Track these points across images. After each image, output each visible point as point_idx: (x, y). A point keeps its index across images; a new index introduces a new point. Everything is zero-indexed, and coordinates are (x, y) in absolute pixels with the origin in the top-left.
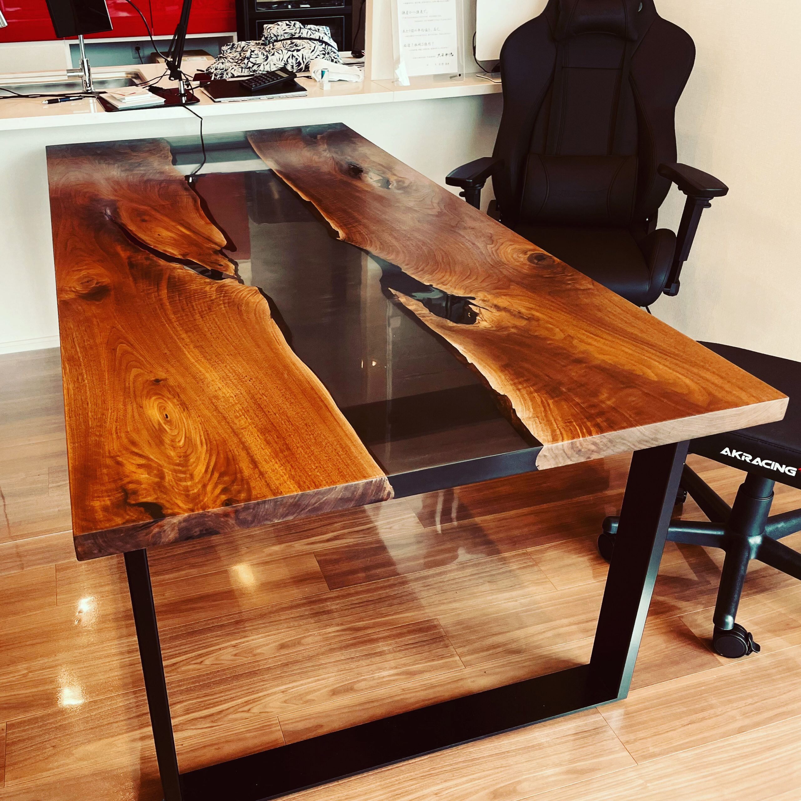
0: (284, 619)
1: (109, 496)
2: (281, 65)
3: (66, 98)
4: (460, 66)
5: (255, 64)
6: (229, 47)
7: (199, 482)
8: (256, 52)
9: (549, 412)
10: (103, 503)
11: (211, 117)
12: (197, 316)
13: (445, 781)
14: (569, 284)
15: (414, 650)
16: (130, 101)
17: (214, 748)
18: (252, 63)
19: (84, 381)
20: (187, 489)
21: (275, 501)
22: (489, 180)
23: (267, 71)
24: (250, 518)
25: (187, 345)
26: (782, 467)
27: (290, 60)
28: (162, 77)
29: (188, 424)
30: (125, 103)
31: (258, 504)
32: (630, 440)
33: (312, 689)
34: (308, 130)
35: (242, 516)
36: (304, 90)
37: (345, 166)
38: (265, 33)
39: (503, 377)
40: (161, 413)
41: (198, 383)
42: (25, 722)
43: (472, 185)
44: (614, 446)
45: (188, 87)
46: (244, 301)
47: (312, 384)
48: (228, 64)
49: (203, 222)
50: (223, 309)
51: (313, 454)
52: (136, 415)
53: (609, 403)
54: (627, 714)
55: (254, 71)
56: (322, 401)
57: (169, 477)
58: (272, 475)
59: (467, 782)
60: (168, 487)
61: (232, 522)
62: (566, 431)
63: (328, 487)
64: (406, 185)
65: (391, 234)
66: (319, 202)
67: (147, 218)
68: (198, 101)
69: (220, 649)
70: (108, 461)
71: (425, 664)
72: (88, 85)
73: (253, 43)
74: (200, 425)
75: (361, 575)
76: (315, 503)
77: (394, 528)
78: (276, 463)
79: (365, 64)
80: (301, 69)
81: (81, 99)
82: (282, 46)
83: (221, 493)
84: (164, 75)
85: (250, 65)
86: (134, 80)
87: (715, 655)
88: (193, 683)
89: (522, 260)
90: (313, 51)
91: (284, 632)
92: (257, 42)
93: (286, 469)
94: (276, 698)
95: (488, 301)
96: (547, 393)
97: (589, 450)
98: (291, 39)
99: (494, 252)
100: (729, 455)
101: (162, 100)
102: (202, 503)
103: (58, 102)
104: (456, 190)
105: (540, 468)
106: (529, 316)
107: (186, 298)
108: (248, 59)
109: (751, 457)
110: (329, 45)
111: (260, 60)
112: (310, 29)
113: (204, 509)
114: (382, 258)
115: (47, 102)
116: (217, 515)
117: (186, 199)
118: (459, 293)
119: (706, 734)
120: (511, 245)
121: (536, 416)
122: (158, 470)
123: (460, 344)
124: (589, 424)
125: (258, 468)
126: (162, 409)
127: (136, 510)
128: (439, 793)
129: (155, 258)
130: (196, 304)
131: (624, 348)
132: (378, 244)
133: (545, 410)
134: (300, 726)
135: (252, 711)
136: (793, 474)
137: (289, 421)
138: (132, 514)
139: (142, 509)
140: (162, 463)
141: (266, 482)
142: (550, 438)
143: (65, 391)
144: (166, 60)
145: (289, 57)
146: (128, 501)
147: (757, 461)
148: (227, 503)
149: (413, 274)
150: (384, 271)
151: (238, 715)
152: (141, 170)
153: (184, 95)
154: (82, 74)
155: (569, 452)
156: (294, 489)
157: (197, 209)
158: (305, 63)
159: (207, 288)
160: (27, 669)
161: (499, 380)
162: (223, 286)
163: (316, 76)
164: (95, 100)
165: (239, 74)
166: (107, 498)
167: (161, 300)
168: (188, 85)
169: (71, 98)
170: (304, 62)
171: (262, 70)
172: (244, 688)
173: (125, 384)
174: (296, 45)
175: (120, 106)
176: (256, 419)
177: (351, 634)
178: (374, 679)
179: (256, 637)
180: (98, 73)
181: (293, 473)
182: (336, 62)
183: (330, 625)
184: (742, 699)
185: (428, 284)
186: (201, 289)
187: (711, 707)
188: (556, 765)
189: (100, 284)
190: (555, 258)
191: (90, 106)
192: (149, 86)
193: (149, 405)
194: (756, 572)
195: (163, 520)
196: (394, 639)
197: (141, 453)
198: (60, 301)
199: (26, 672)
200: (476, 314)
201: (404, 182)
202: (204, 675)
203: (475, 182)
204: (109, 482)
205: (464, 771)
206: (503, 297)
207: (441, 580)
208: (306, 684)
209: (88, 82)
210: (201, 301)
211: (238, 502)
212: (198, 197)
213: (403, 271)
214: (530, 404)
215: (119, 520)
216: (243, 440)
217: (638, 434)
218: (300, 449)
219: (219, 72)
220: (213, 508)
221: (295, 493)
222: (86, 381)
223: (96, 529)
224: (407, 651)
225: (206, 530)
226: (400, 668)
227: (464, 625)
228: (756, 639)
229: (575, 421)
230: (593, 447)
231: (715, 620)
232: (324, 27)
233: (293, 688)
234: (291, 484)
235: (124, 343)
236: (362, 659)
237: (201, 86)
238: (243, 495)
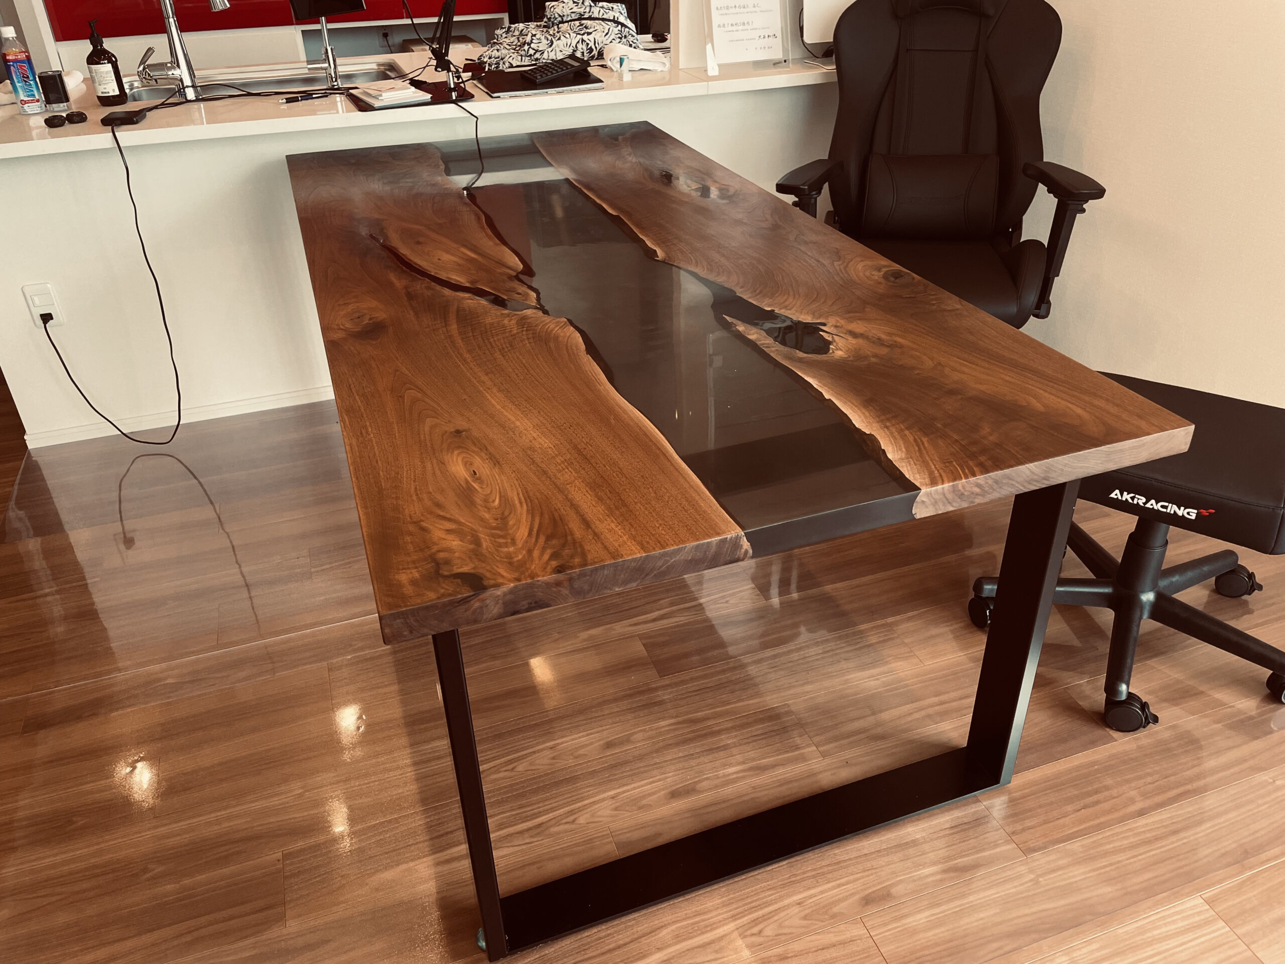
0: (608, 714)
1: (416, 568)
2: (569, 51)
3: (307, 96)
4: (785, 50)
5: (537, 51)
6: (504, 30)
7: (522, 548)
8: (538, 36)
9: (925, 452)
10: (411, 576)
11: (488, 117)
12: (498, 355)
13: (809, 888)
14: (934, 304)
15: (764, 741)
16: (388, 98)
17: (535, 866)
18: (534, 49)
19: (369, 435)
20: (509, 556)
21: (615, 566)
22: (826, 186)
23: (552, 60)
24: (586, 587)
25: (489, 389)
26: (1179, 509)
27: (580, 46)
28: (424, 68)
29: (502, 480)
30: (382, 100)
31: (596, 569)
32: (1019, 480)
33: (647, 793)
34: (606, 130)
35: (577, 585)
36: (600, 81)
37: (657, 173)
38: (548, 13)
39: (867, 414)
40: (467, 470)
41: (508, 433)
42: (304, 849)
43: (807, 193)
44: (1001, 487)
45: (458, 80)
46: (552, 335)
47: (644, 429)
48: (504, 52)
49: (491, 243)
50: (528, 345)
51: (655, 509)
52: (438, 472)
53: (991, 438)
54: (1011, 801)
55: (537, 59)
56: (659, 449)
57: (486, 543)
58: (608, 536)
59: (834, 888)
60: (487, 555)
61: (565, 592)
62: (944, 471)
63: (676, 547)
64: (730, 193)
65: (718, 252)
66: (629, 215)
67: (421, 239)
68: (472, 96)
69: (534, 752)
70: (411, 528)
71: (777, 757)
72: (334, 80)
73: (532, 25)
74: (516, 481)
75: (696, 658)
76: (661, 567)
77: (731, 602)
78: (612, 521)
79: (672, 49)
80: (593, 57)
81: (327, 96)
82: (569, 28)
83: (550, 559)
84: (427, 66)
85: (531, 52)
86: (388, 73)
87: (1108, 729)
88: (505, 793)
89: (876, 278)
90: (607, 34)
91: (610, 728)
92: (539, 24)
93: (624, 529)
94: (606, 805)
95: (842, 327)
96: (920, 430)
97: (972, 493)
98: (579, 19)
99: (842, 270)
100: (1120, 498)
101: (428, 97)
102: (530, 571)
103: (298, 101)
104: (790, 199)
105: (918, 516)
106: (891, 343)
107: (481, 334)
108: (529, 44)
109: (1144, 500)
110: (626, 27)
111: (543, 46)
112: (602, 7)
113: (533, 578)
114: (711, 280)
115: (284, 101)
116: (548, 584)
117: (468, 216)
118: (807, 319)
119: (1102, 819)
120: (862, 261)
121: (909, 456)
122: (473, 536)
123: (813, 377)
124: (971, 463)
125: (591, 528)
126: (467, 464)
127: (452, 582)
128: (802, 903)
129: (438, 287)
130: (495, 341)
131: (1002, 376)
132: (705, 263)
133: (920, 450)
134: (636, 835)
135: (578, 822)
136: (1193, 516)
137: (622, 474)
138: (447, 587)
139: (459, 581)
140: (476, 527)
141: (603, 544)
142: (927, 480)
143: (347, 447)
144: (430, 46)
145: (578, 42)
146: (441, 572)
147: (1152, 504)
148: (559, 570)
149: (750, 298)
150: (715, 296)
151: (562, 828)
152: (407, 182)
153: (454, 90)
154: (326, 65)
155: (949, 496)
156: (636, 551)
157: (483, 228)
158: (598, 49)
159: (506, 322)
160: (302, 788)
161: (863, 418)
162: (524, 318)
163: (613, 64)
164: (343, 97)
165: (519, 64)
166: (415, 570)
167: (451, 337)
168: (459, 77)
169: (314, 96)
170: (596, 48)
171: (546, 58)
172: (566, 796)
173: (419, 437)
174: (586, 27)
175: (377, 104)
176: (582, 472)
177: (687, 727)
178: (718, 778)
179: (576, 736)
180: (347, 65)
181: (633, 533)
182: (635, 48)
183: (663, 718)
184: (1140, 778)
185: (769, 309)
186: (498, 323)
187: (1107, 788)
188: (934, 864)
189: (374, 320)
190: (915, 275)
191: (337, 105)
192: (409, 79)
193: (453, 460)
194: (1150, 633)
195: (484, 592)
196: (740, 730)
197: (448, 516)
198: (328, 341)
199: (301, 791)
200: (830, 343)
201: (728, 190)
202: (517, 784)
203: (811, 188)
204: (415, 552)
205: (830, 876)
206: (860, 322)
207: (790, 660)
208: (639, 787)
209: (333, 76)
210: (500, 337)
211: (572, 568)
212: (481, 213)
213: (738, 294)
214: (901, 443)
215: (432, 595)
216: (570, 496)
217: (1028, 472)
218: (639, 505)
219: (494, 61)
220: (543, 576)
221: (638, 555)
222: (372, 435)
223: (406, 606)
224: (754, 744)
225: (536, 602)
226: (747, 763)
227: (819, 711)
228: (1153, 710)
229: (955, 461)
230: (977, 490)
231: (1107, 690)
232: (619, 4)
233: (624, 792)
234: (635, 547)
235: (413, 389)
236: (703, 756)
237: (473, 78)
238: (577, 560)
